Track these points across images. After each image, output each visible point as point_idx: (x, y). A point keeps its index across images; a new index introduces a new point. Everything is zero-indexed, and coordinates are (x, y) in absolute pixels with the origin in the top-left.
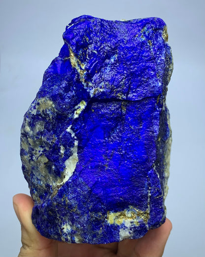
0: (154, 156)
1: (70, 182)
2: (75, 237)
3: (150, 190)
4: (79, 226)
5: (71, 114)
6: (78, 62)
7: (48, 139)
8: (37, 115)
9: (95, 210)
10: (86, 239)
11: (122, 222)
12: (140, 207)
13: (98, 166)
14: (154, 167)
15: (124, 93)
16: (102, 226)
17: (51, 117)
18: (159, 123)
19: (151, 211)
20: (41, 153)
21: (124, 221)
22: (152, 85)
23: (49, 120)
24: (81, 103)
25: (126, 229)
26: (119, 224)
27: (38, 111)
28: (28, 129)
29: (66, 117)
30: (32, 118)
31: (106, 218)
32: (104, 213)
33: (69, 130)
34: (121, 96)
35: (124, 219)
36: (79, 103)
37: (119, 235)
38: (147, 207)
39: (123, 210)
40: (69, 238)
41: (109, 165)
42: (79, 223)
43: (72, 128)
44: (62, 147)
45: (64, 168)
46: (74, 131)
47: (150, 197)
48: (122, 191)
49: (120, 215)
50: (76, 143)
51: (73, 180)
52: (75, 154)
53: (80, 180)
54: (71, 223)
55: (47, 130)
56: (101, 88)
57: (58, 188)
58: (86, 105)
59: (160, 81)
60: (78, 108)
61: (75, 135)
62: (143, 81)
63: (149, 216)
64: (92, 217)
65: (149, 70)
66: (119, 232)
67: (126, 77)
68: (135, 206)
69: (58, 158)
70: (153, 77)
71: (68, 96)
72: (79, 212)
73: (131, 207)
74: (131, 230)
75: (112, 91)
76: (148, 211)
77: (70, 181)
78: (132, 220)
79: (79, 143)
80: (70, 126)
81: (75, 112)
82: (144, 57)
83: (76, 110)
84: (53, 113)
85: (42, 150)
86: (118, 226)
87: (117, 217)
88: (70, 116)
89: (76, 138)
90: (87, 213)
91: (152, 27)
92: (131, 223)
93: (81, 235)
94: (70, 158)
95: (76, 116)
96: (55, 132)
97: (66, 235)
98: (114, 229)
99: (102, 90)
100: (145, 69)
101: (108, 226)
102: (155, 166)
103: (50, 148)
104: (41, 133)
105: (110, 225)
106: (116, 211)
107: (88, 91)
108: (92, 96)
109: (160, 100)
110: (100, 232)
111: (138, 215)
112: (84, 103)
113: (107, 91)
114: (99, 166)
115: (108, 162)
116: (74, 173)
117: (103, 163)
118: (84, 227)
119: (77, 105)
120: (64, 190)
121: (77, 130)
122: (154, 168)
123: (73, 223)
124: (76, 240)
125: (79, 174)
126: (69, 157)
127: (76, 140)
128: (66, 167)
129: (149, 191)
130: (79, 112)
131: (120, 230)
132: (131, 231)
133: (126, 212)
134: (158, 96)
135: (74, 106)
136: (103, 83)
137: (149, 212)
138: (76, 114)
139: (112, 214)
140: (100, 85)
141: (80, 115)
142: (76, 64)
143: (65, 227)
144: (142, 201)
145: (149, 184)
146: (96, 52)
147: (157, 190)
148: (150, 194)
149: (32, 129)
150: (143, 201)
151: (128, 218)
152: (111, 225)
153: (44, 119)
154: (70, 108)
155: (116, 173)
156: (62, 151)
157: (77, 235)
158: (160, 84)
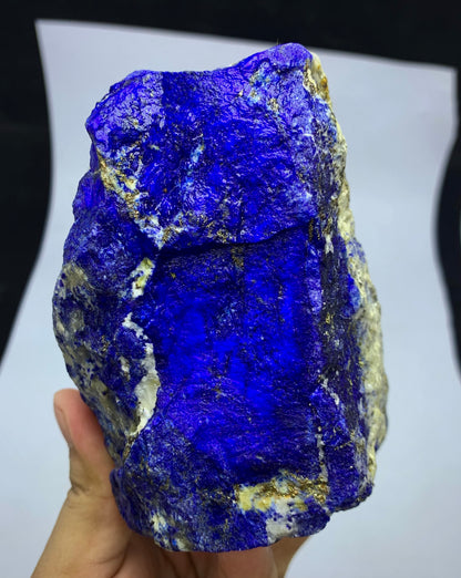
0: (319, 359)
1: (148, 432)
2: (178, 540)
3: (320, 433)
4: (180, 518)
5: (123, 289)
6: (118, 177)
7: (94, 346)
8: (68, 298)
9: (208, 484)
10: (198, 543)
11: (270, 505)
12: (305, 472)
13: (199, 393)
14: (322, 381)
15: (229, 229)
16: (228, 516)
17: (89, 301)
18: (321, 283)
19: (330, 477)
20: (91, 373)
21: (274, 503)
22: (292, 201)
23: (89, 306)
24: (142, 263)
25: (280, 520)
26: (263, 510)
27: (68, 291)
28: (61, 327)
29: (115, 299)
30: (61, 305)
31: (233, 498)
32: (228, 490)
33: (127, 323)
34: (225, 236)
35: (272, 499)
36: (138, 263)
37: (265, 533)
38: (320, 471)
39: (269, 479)
40: (166, 542)
41: (224, 388)
42: (180, 511)
43: (133, 320)
44: (123, 361)
45: (134, 402)
46: (140, 325)
47: (324, 448)
48: (259, 440)
49: (265, 491)
50: (149, 348)
51: (153, 427)
52: (153, 372)
53: (168, 425)
54: (164, 512)
55: (91, 327)
56: (177, 224)
57: (131, 442)
58: (154, 266)
59: (307, 188)
60: (138, 276)
61: (144, 333)
62: (270, 194)
63: (328, 488)
64: (204, 499)
65: (279, 168)
66: (265, 525)
67: (230, 192)
68: (293, 469)
69: (120, 381)
70: (290, 181)
71: (109, 255)
72: (176, 490)
73: (284, 472)
74: (290, 520)
75: (202, 229)
76: (324, 477)
77: (148, 428)
78: (289, 499)
79: (155, 349)
80: (129, 316)
81: (134, 284)
82: (264, 138)
83: (133, 280)
84: (90, 293)
85: (92, 367)
86: (262, 514)
87: (258, 494)
88: (123, 294)
89: (146, 337)
90: (193, 491)
91: (275, 68)
92: (290, 505)
93: (187, 535)
94: (144, 379)
95: (137, 293)
96: (104, 331)
97: (160, 536)
98: (255, 521)
99: (179, 230)
100: (270, 167)
101: (241, 515)
102: (326, 381)
103: (103, 362)
104: (81, 335)
105: (244, 513)
106: (253, 483)
107: (149, 236)
108: (160, 246)
109: (314, 231)
110: (226, 526)
111: (301, 488)
112: (150, 262)
113: (190, 230)
114: (202, 391)
115: (219, 382)
116: (155, 410)
117: (210, 384)
118: (190, 520)
119: (134, 268)
120: (140, 447)
121: (146, 320)
122: (325, 385)
123: (168, 513)
124: (181, 545)
125: (165, 413)
126: (140, 378)
127: (147, 341)
128: (140, 400)
129: (320, 436)
130: (142, 282)
131: (267, 522)
132: (291, 524)
133: (275, 483)
134: (308, 224)
135: (128, 272)
136: (181, 215)
137: (326, 480)
138: (138, 288)
139: (245, 489)
140: (175, 219)
141: (145, 289)
142: (115, 182)
143: (154, 519)
144: (306, 458)
145: (317, 422)
146: (156, 148)
147: (338, 433)
148: (322, 443)
149: (67, 328)
150: (309, 458)
151: (282, 495)
152: (247, 513)
153: (81, 305)
154: (120, 279)
155: (239, 404)
156: (125, 369)
157: (181, 537)
158: (309, 196)
